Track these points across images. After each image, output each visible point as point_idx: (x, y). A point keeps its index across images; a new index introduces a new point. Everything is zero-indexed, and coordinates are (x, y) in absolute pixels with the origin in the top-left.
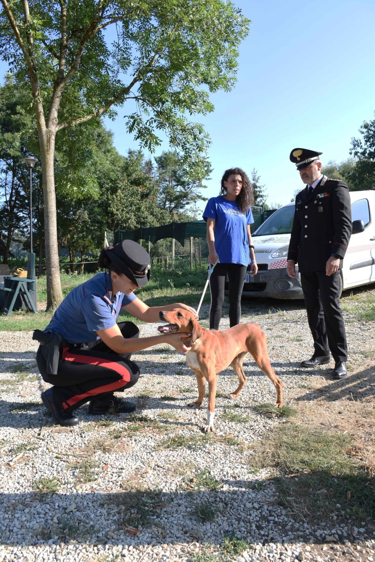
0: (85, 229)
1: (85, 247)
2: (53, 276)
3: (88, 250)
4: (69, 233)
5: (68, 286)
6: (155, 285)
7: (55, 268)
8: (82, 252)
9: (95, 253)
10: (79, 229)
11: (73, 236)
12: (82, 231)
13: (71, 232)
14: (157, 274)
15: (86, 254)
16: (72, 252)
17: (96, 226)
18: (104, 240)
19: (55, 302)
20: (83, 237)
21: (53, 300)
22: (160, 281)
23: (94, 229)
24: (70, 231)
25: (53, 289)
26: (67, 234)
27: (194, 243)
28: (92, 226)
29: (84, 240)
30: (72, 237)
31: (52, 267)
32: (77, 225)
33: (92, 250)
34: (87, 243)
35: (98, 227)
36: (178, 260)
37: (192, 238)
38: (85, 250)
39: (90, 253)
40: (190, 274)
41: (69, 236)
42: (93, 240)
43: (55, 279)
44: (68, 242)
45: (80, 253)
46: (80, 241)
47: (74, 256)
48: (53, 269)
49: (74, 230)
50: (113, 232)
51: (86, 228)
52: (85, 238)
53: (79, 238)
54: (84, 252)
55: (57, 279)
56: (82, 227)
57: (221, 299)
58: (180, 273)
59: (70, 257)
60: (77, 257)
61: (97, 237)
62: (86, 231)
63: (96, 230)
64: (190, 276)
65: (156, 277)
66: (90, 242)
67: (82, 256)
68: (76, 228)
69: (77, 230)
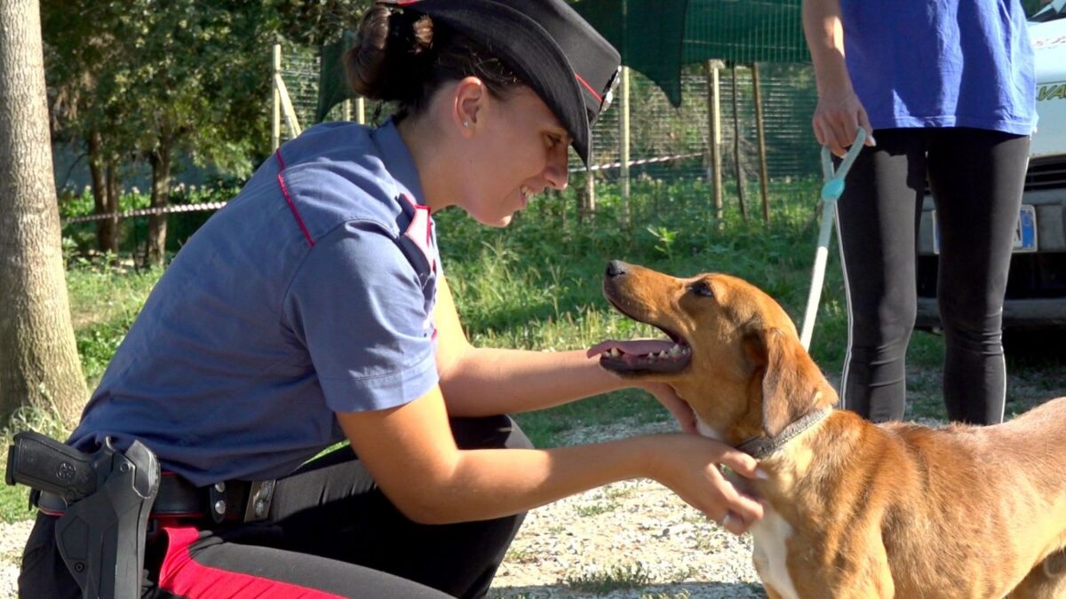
0: (169, 39)
1: (175, 136)
2: (30, 252)
3: (185, 150)
4: (89, 64)
5: (96, 318)
6: (540, 300)
7: (39, 211)
8: (153, 160)
9: (221, 165)
10: (140, 42)
11: (111, 77)
12: (155, 53)
13: (99, 58)
14: (546, 248)
15: (174, 171)
16: (108, 157)
17: (222, 24)
18: (266, 92)
19: (42, 386)
20: (162, 83)
21: (29, 375)
22: (564, 280)
23: (213, 41)
24: (92, 54)
25: (27, 321)
26: (78, 72)
27: (730, 101)
28: (204, 24)
29: (164, 98)
30: (106, 86)
31: (24, 210)
32: (126, 19)
33: (205, 150)
34: (182, 115)
35: (235, 30)
36: (647, 189)
37: (717, 66)
38: (173, 153)
39: (197, 162)
40: (715, 241)
41: (87, 79)
42: (213, 98)
43: (36, 270)
44: (82, 106)
45: (148, 166)
46: (143, 101)
47: (119, 180)
48: (28, 218)
49: (113, 46)
50: (309, 54)
51: (175, 37)
52: (172, 84)
53: (141, 86)
54: (166, 160)
55: (49, 268)
56: (153, 28)
57: (899, 310)
58: (667, 237)
59: (96, 192)
60: (129, 190)
61: (231, 76)
62: (174, 50)
63: (226, 47)
64: (718, 249)
65: (540, 265)
66: (197, 107)
67: (155, 180)
68: (122, 33)
69: (130, 48)
